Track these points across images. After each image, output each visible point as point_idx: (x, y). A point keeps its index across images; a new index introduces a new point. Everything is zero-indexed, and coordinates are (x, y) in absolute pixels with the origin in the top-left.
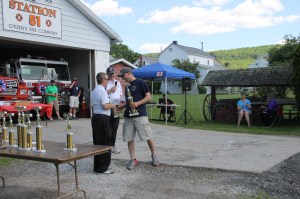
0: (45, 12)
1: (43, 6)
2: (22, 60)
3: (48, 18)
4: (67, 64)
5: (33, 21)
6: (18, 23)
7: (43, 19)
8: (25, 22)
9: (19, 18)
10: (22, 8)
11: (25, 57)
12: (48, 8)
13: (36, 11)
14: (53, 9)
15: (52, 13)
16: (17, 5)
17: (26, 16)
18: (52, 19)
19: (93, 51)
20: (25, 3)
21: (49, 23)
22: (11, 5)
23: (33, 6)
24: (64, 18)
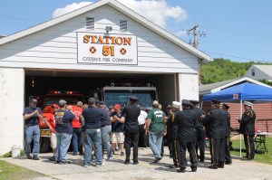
0: (119, 41)
1: (117, 36)
2: (106, 88)
3: (122, 46)
4: (155, 89)
5: (105, 52)
6: (91, 55)
7: (117, 48)
8: (99, 54)
9: (93, 50)
10: (96, 40)
12: (122, 37)
13: (110, 41)
14: (127, 37)
15: (127, 41)
16: (90, 39)
17: (99, 48)
18: (127, 47)
19: (177, 74)
20: (98, 35)
21: (123, 51)
22: (86, 40)
23: (106, 37)
24: (139, 44)
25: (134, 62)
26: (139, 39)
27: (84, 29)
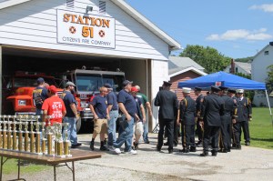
0: (98, 23)
1: (96, 17)
3: (101, 28)
5: (84, 33)
6: (74, 36)
7: (96, 30)
8: (78, 34)
9: (73, 30)
10: (76, 20)
11: (80, 68)
12: (101, 18)
13: (89, 22)
14: (106, 19)
15: (106, 24)
16: (70, 18)
17: (79, 28)
18: (105, 30)
19: (150, 60)
20: (78, 15)
21: (102, 34)
22: (66, 18)
23: (86, 18)
24: (117, 27)
25: (112, 45)
26: (117, 22)
27: (64, 7)
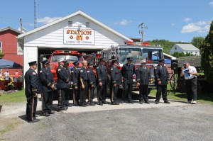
0: (85, 33)
1: (84, 30)
3: (87, 35)
5: (78, 38)
6: (71, 40)
7: (84, 36)
8: (75, 39)
9: (71, 37)
10: (73, 32)
12: (87, 30)
13: (80, 33)
16: (70, 32)
17: (75, 36)
18: (89, 36)
21: (87, 38)
22: (68, 32)
23: (78, 31)
24: (96, 34)
25: (93, 43)
27: (67, 27)
